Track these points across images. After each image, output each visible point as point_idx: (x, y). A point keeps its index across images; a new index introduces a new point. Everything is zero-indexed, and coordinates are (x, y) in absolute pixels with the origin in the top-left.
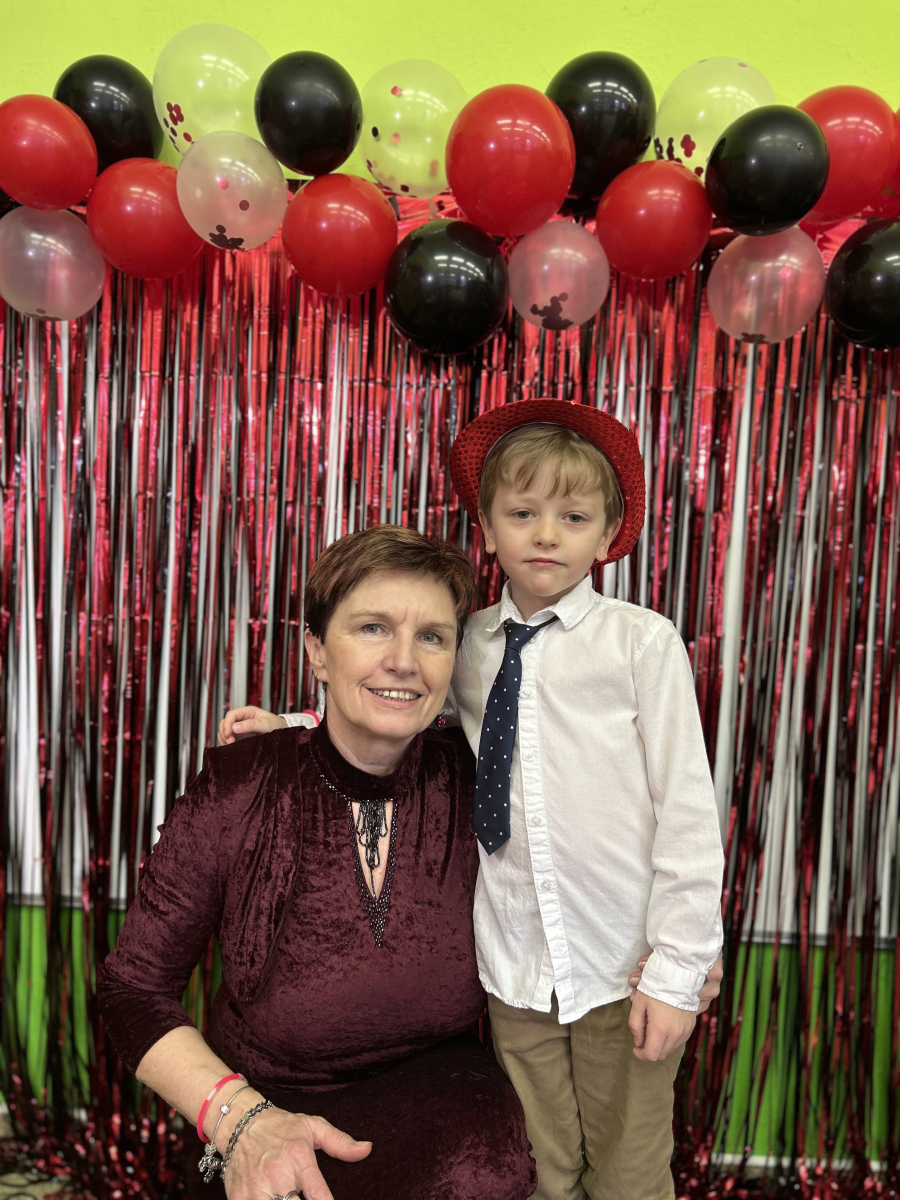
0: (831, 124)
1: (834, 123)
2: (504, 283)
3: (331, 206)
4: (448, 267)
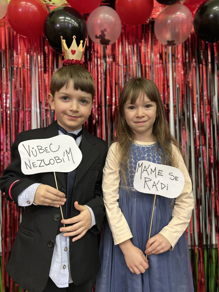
2: (85, 29)
3: (22, 3)
4: (64, 21)
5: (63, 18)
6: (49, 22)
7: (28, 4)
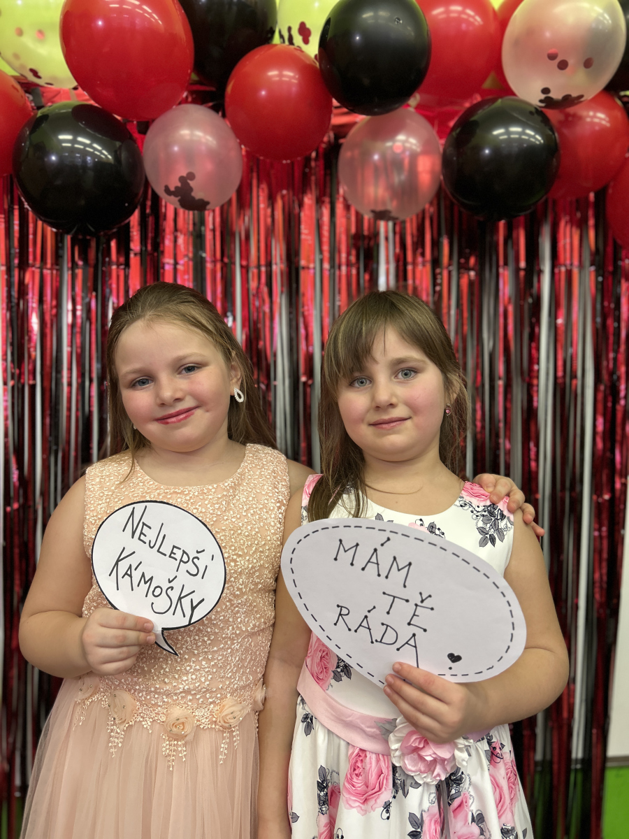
0: (435, 12)
4: (73, 147)
6: (28, 143)
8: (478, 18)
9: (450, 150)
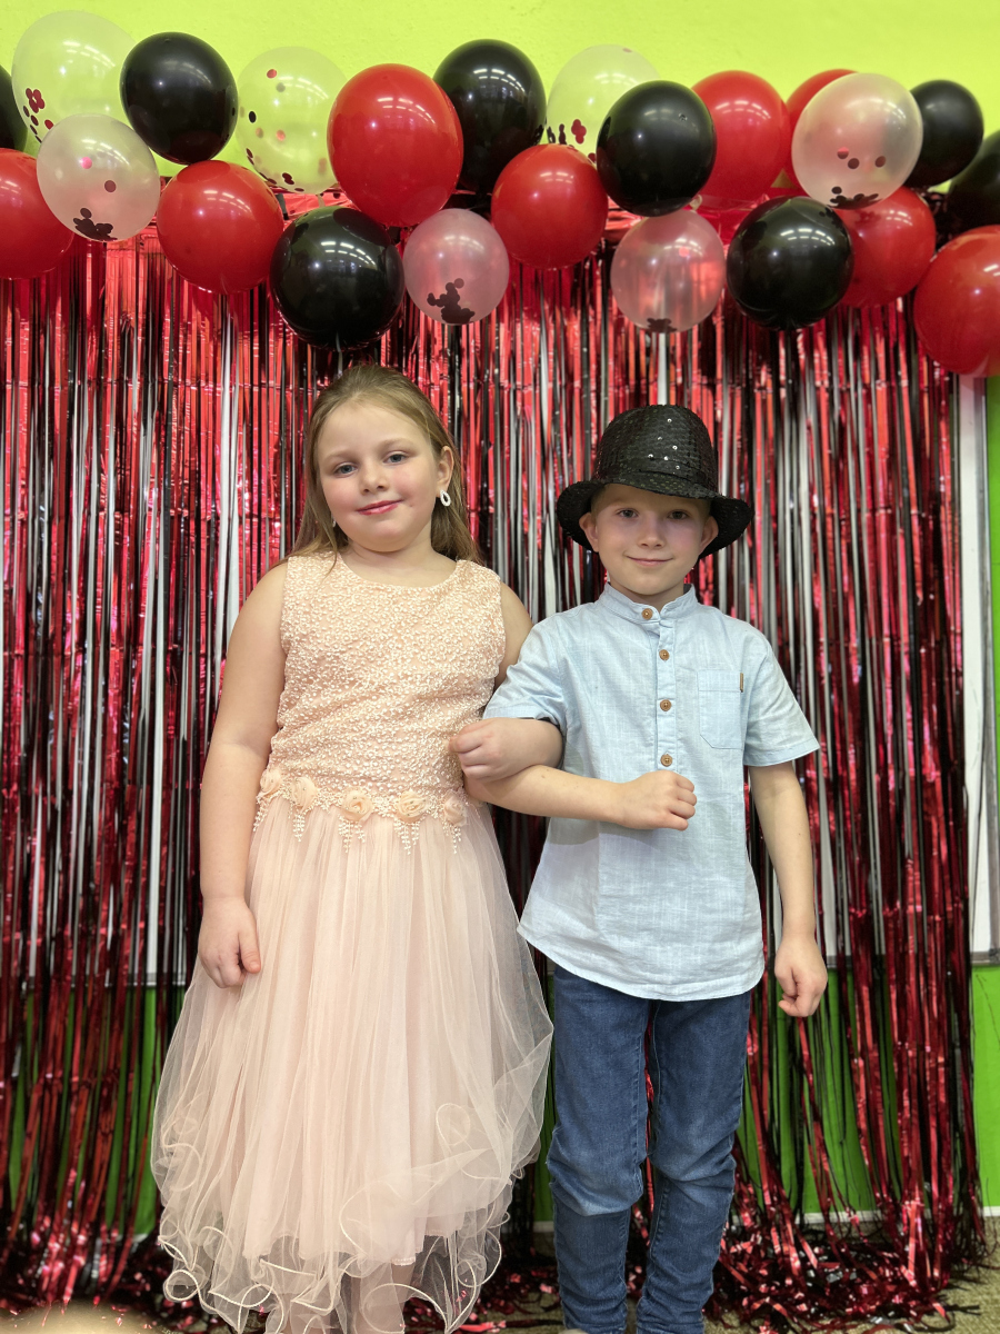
0: (719, 107)
1: (723, 106)
2: (398, 274)
3: (207, 192)
4: (336, 253)
5: (333, 243)
6: (290, 253)
7: (225, 194)
8: (765, 112)
9: (737, 254)
